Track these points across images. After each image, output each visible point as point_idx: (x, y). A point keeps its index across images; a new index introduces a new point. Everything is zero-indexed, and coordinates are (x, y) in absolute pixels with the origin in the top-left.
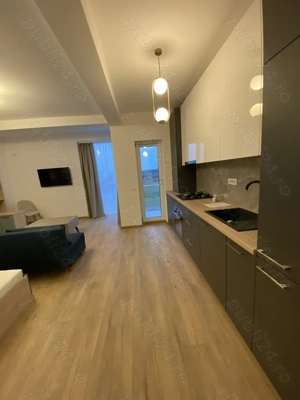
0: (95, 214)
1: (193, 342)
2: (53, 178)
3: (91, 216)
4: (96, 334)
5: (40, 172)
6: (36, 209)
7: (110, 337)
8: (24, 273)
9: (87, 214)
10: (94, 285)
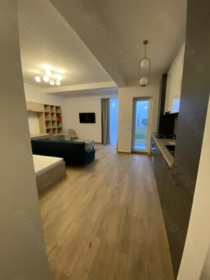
0: (105, 142)
1: (135, 216)
2: (87, 118)
3: (103, 143)
4: (88, 195)
5: (80, 114)
6: (76, 134)
7: (94, 198)
8: (64, 160)
9: (100, 141)
10: (93, 176)
